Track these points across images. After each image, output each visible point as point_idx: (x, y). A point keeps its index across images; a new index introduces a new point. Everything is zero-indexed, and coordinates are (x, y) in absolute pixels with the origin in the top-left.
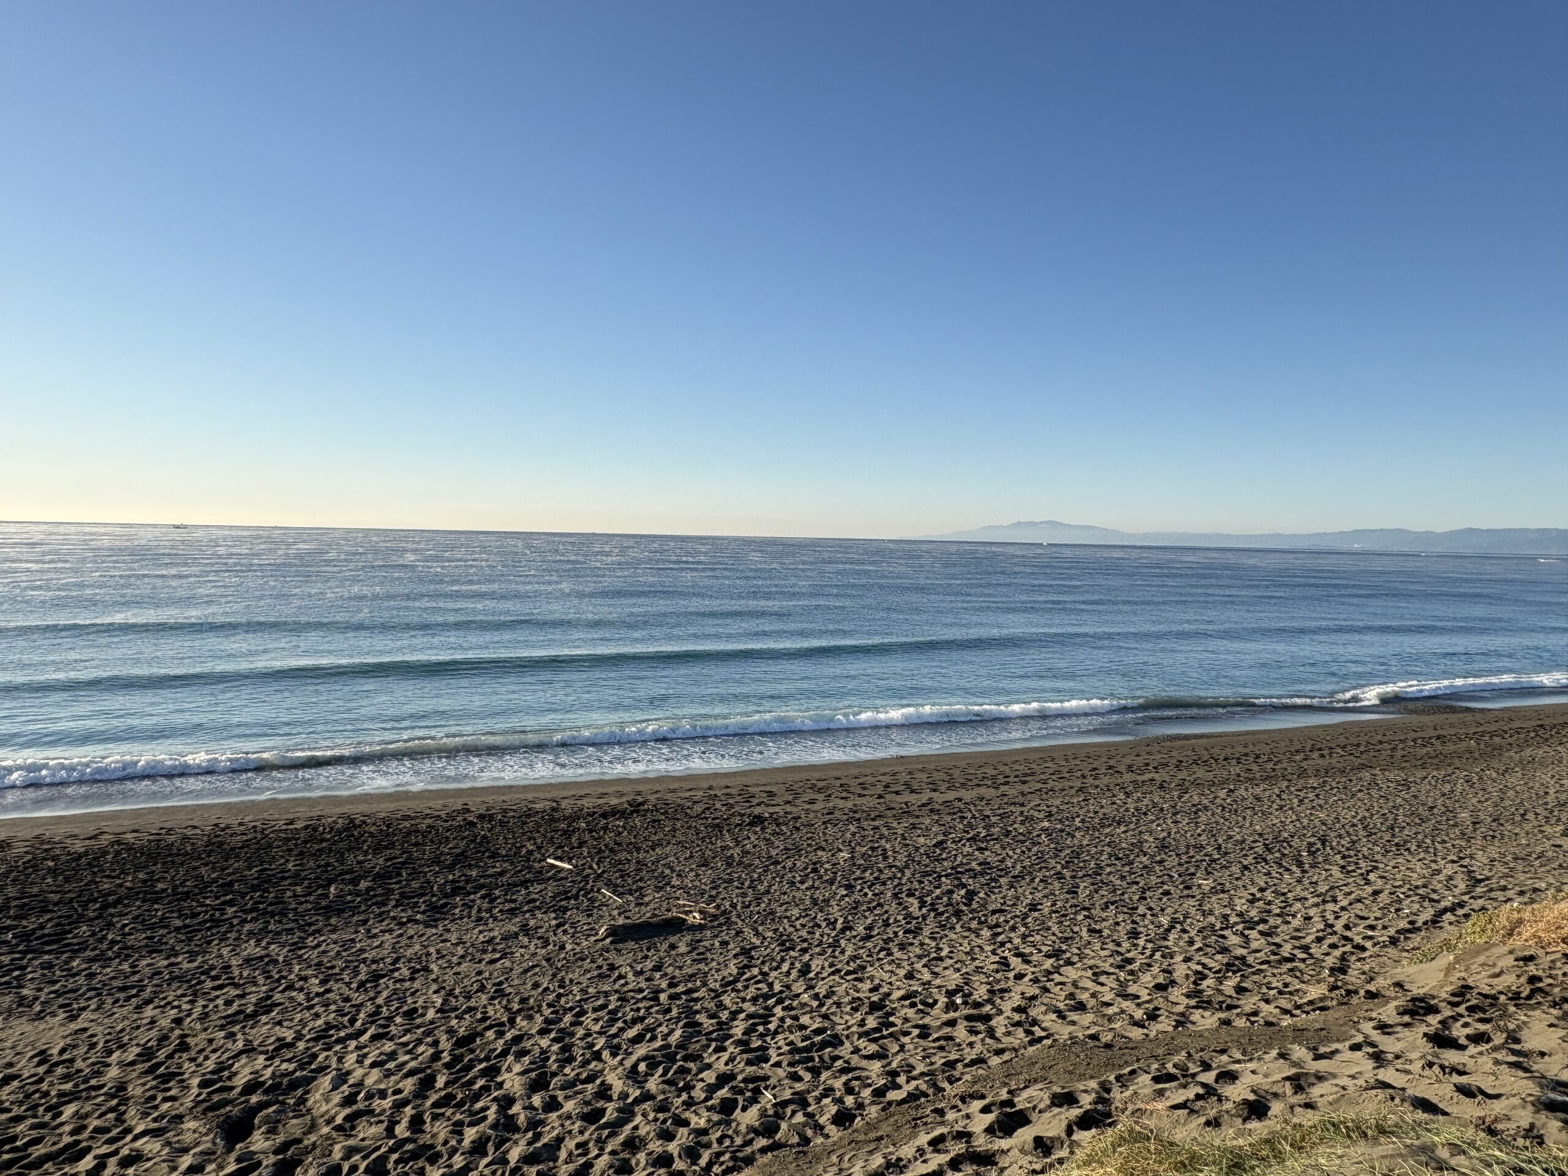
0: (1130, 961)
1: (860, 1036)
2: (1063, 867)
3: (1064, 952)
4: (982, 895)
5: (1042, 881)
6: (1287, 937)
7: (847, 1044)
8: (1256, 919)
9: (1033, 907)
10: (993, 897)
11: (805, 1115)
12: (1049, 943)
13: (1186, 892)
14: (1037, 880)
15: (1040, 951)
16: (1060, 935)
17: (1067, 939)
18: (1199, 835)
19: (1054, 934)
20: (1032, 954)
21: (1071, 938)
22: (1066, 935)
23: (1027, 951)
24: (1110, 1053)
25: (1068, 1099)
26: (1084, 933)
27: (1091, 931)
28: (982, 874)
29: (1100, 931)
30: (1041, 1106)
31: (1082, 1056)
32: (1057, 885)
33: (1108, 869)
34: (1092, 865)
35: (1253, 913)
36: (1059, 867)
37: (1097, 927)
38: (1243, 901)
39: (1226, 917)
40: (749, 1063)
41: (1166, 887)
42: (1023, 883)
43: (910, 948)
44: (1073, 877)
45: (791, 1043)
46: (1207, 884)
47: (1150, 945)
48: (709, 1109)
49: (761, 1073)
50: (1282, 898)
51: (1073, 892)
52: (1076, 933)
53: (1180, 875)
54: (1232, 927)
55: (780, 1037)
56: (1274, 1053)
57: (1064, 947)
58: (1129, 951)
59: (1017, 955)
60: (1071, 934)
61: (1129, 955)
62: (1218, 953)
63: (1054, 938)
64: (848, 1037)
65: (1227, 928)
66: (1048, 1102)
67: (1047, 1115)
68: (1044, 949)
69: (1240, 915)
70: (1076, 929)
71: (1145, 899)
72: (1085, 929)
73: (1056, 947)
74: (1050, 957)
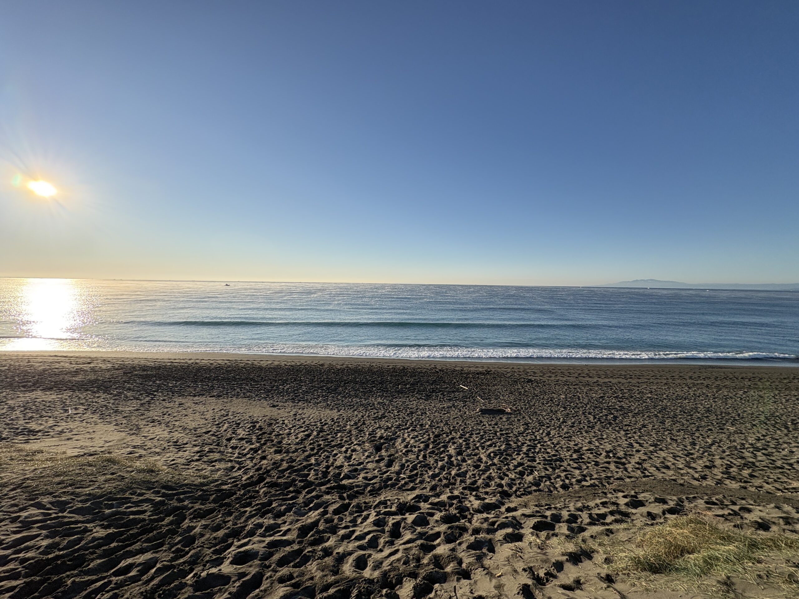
0: (692, 454)
1: (571, 460)
2: (658, 413)
3: (659, 445)
4: (620, 418)
5: (648, 417)
6: (779, 458)
7: (565, 462)
8: (761, 448)
9: (644, 426)
10: (626, 420)
11: (550, 482)
12: (652, 441)
13: (721, 431)
14: (645, 416)
15: (647, 443)
16: (657, 438)
18: (728, 408)
19: (654, 438)
20: (643, 443)
21: (662, 440)
22: (659, 439)
23: (642, 442)
24: (683, 488)
25: (664, 502)
26: (668, 439)
27: (672, 439)
28: (621, 410)
29: (676, 440)
30: (650, 501)
31: (669, 486)
32: (655, 419)
33: (680, 416)
34: (672, 413)
35: (759, 445)
36: (656, 412)
37: (675, 438)
38: (753, 439)
39: (743, 444)
40: (529, 461)
41: (709, 427)
42: (639, 416)
43: (590, 433)
44: (663, 417)
45: (544, 457)
46: (732, 429)
47: (702, 449)
48: (515, 473)
49: (533, 465)
50: (776, 441)
51: (663, 423)
52: (665, 439)
53: (717, 423)
54: (747, 449)
55: (540, 454)
56: (773, 505)
57: (659, 443)
58: (691, 450)
59: (637, 443)
61: (691, 452)
62: (739, 458)
64: (566, 459)
65: (744, 449)
66: (653, 500)
67: (653, 505)
68: (650, 443)
69: (752, 444)
70: (664, 437)
71: (699, 430)
73: (655, 443)
74: (652, 446)
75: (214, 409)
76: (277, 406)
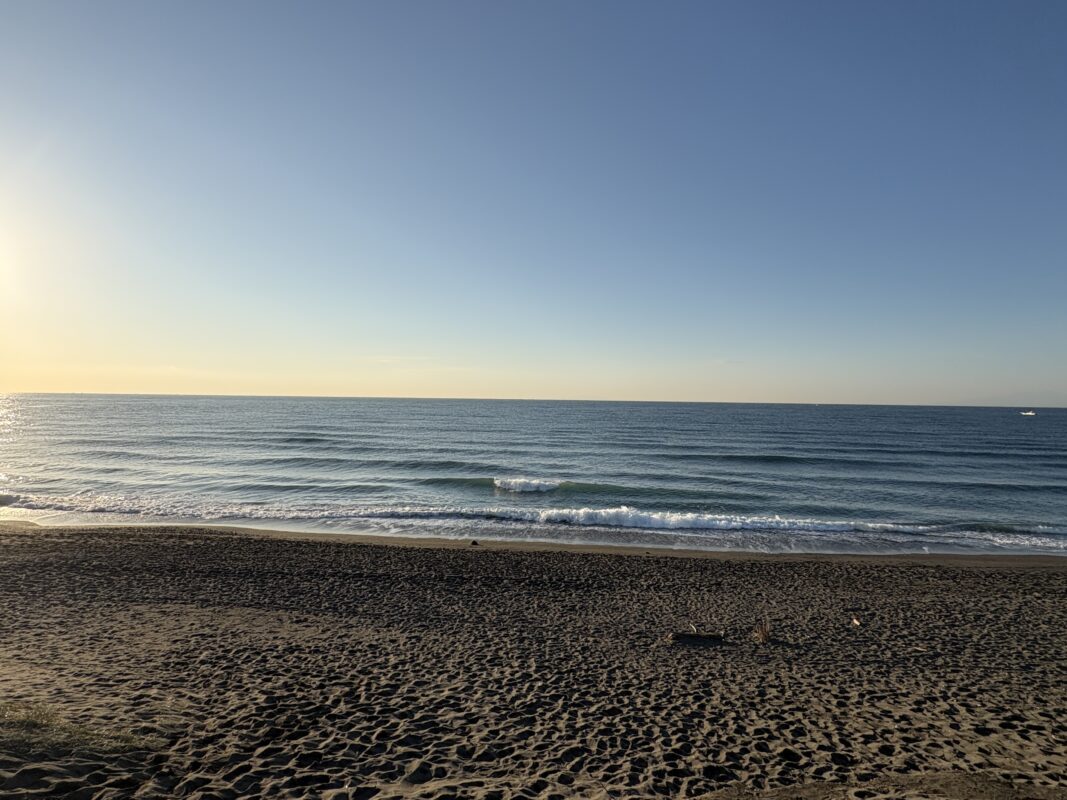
3: (1007, 711)
12: (995, 702)
15: (984, 705)
16: (1007, 698)
17: (1012, 701)
19: (1001, 696)
21: (1016, 702)
22: (1013, 698)
23: (974, 703)
26: (1030, 701)
27: (1037, 700)
29: (1046, 702)
34: (1052, 651)
37: (1044, 698)
43: (876, 684)
52: (1023, 699)
57: (1008, 707)
59: (962, 705)
60: (1017, 699)
63: (1001, 699)
68: (989, 705)
70: (1023, 696)
72: (1031, 698)
73: (1001, 705)
74: (991, 711)
75: (193, 624)
76: (306, 620)
